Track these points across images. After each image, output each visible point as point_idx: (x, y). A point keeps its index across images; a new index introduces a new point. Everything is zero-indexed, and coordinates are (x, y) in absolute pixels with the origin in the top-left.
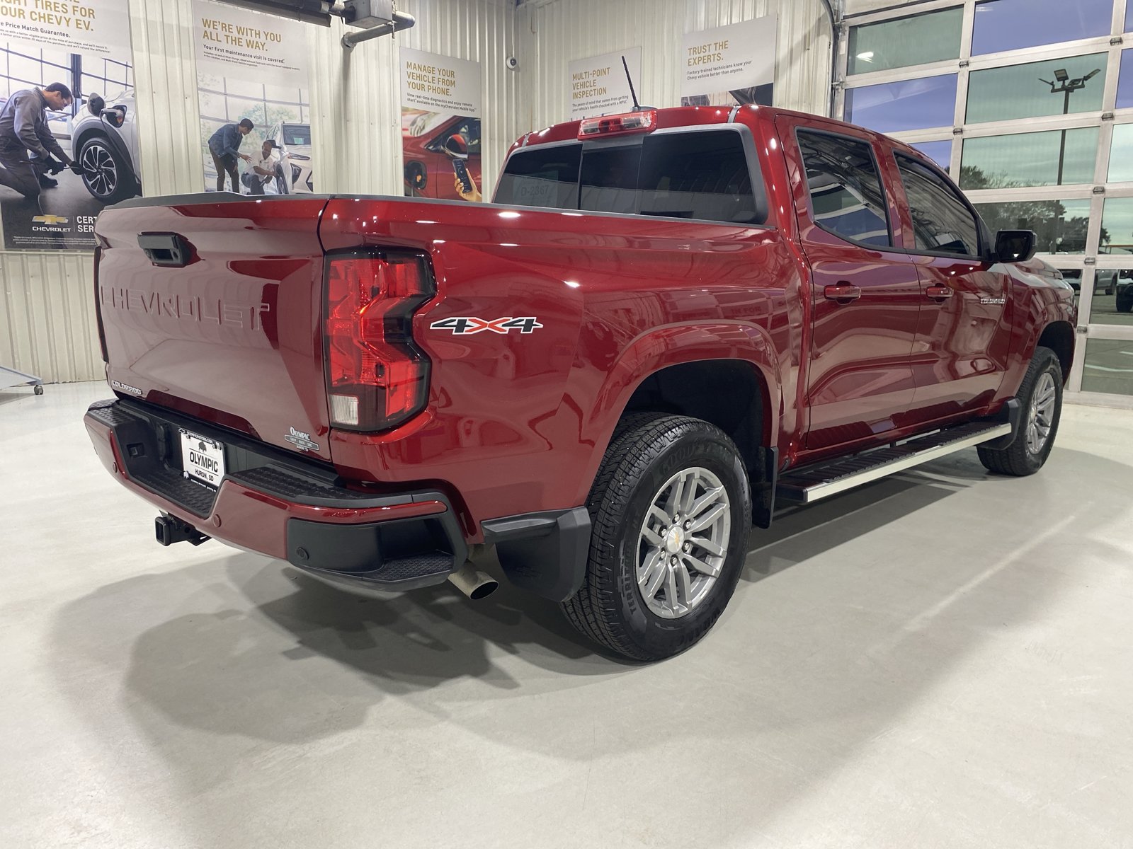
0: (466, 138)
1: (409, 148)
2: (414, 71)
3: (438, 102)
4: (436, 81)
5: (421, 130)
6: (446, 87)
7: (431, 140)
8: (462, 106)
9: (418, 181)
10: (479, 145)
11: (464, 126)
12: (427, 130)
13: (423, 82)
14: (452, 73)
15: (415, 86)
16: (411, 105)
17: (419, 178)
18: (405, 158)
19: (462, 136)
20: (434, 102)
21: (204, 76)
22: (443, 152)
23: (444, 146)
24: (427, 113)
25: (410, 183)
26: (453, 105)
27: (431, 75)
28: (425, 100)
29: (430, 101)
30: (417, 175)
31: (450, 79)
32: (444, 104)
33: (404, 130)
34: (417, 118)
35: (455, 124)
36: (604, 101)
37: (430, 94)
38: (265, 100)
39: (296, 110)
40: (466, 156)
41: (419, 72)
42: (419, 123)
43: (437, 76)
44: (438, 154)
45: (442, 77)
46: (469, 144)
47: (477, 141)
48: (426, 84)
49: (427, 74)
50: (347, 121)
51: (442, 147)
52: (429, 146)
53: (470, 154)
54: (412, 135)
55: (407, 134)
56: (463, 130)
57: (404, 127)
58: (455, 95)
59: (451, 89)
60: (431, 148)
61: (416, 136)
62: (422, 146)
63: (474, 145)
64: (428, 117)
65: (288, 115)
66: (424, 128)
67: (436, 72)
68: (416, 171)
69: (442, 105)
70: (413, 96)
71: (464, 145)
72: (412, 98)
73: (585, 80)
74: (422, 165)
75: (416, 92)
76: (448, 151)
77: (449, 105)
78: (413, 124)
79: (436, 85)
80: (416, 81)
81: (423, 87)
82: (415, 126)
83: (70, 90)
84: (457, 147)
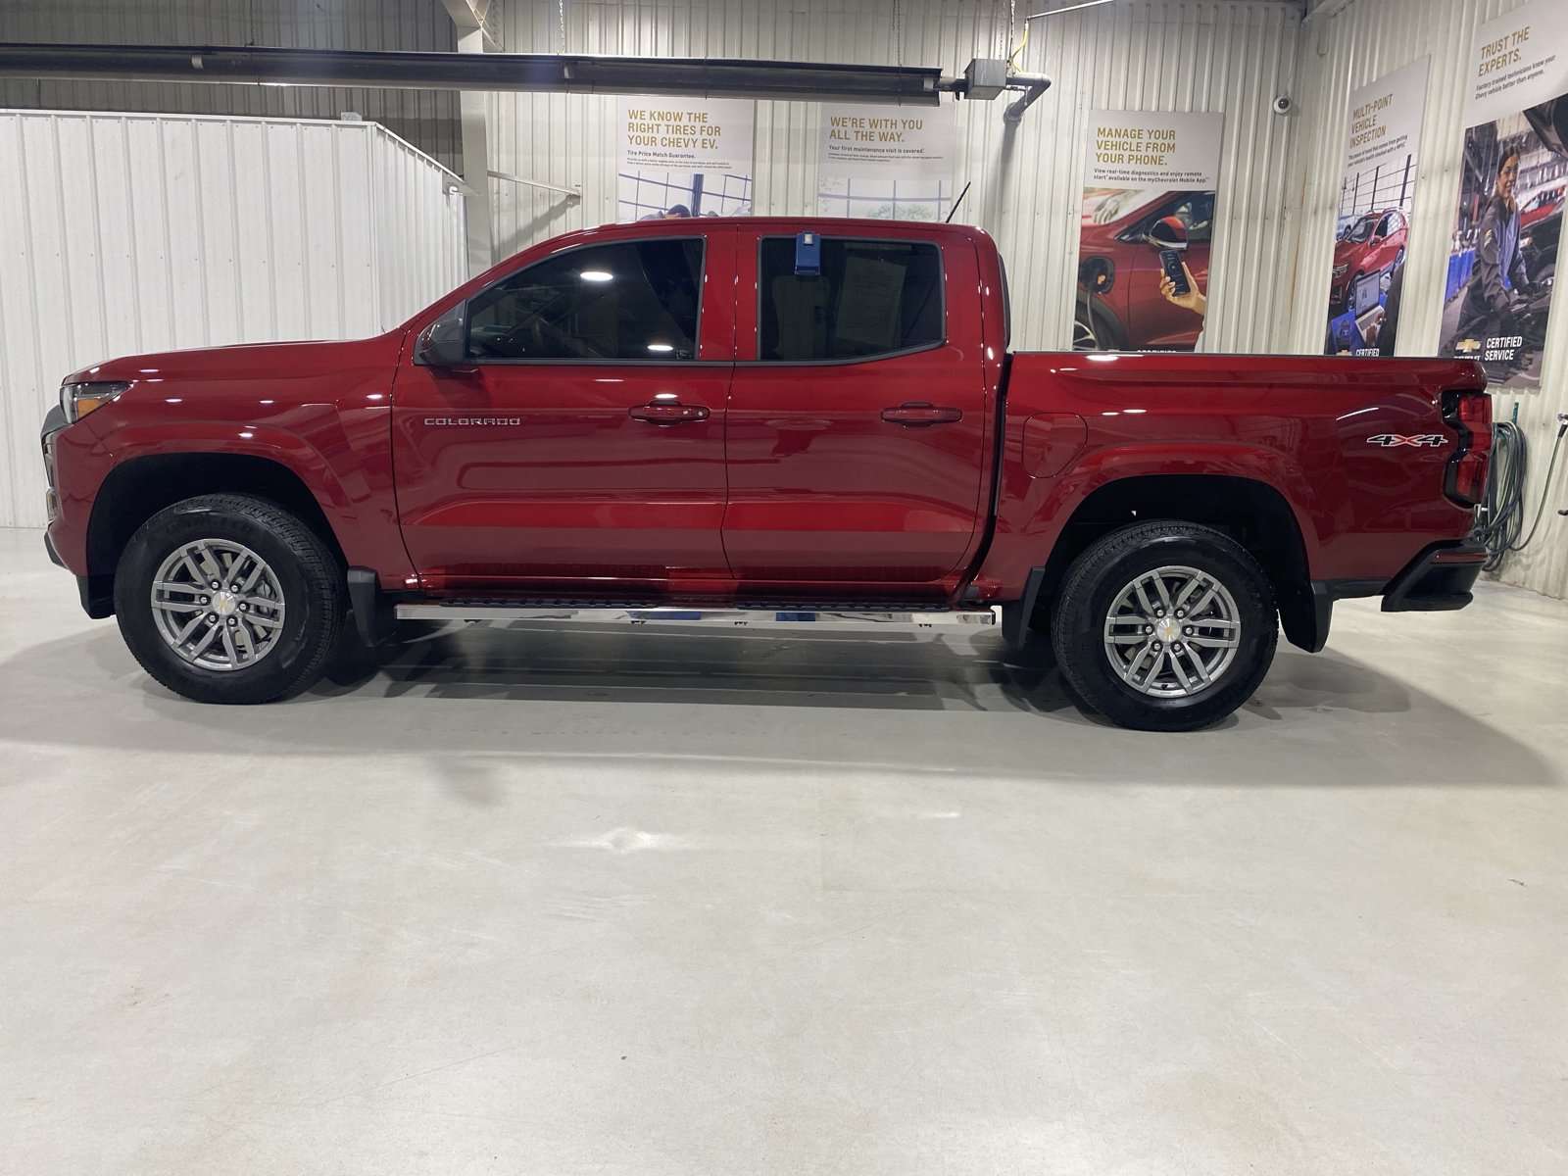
0: (1187, 220)
1: (1089, 240)
2: (1110, 138)
3: (1143, 176)
4: (1143, 148)
5: (1112, 216)
6: (1160, 154)
7: (1126, 227)
8: (1184, 177)
9: (1099, 282)
10: (1209, 230)
11: (1184, 204)
12: (1122, 214)
13: (1122, 152)
14: (1172, 134)
15: (1108, 158)
16: (1098, 184)
17: (1102, 279)
18: (1081, 254)
19: (1180, 218)
20: (1137, 176)
21: (826, 180)
22: (1145, 242)
23: (1147, 234)
24: (1121, 192)
25: (1086, 286)
26: (1170, 177)
27: (1135, 141)
28: (1122, 176)
29: (1130, 176)
30: (1100, 275)
31: (1166, 142)
32: (1153, 177)
33: (1083, 217)
34: (1107, 200)
35: (1169, 203)
36: (1381, 146)
37: (1133, 166)
38: (894, 199)
39: (933, 206)
40: (1184, 245)
41: (1115, 140)
42: (1110, 206)
43: (1145, 139)
44: (1135, 246)
45: (1153, 140)
46: (1191, 228)
47: (1205, 223)
48: (1126, 154)
49: (1129, 140)
50: (1002, 212)
51: (1144, 236)
52: (1123, 235)
53: (1190, 242)
54: (1097, 224)
55: (1089, 222)
56: (1183, 209)
57: (1085, 214)
58: (1173, 162)
59: (1168, 156)
60: (1124, 238)
61: (1102, 223)
62: (1111, 236)
63: (1200, 229)
64: (1125, 197)
65: (921, 213)
66: (1116, 212)
67: (1145, 135)
68: (1098, 270)
69: (1149, 179)
70: (1104, 171)
71: (1181, 229)
72: (1102, 174)
73: (1366, 117)
74: (1109, 263)
75: (1109, 166)
76: (1153, 241)
77: (1161, 177)
78: (1099, 208)
79: (1144, 153)
80: (1109, 152)
81: (1120, 158)
82: (1103, 210)
83: (690, 210)
84: (1170, 234)
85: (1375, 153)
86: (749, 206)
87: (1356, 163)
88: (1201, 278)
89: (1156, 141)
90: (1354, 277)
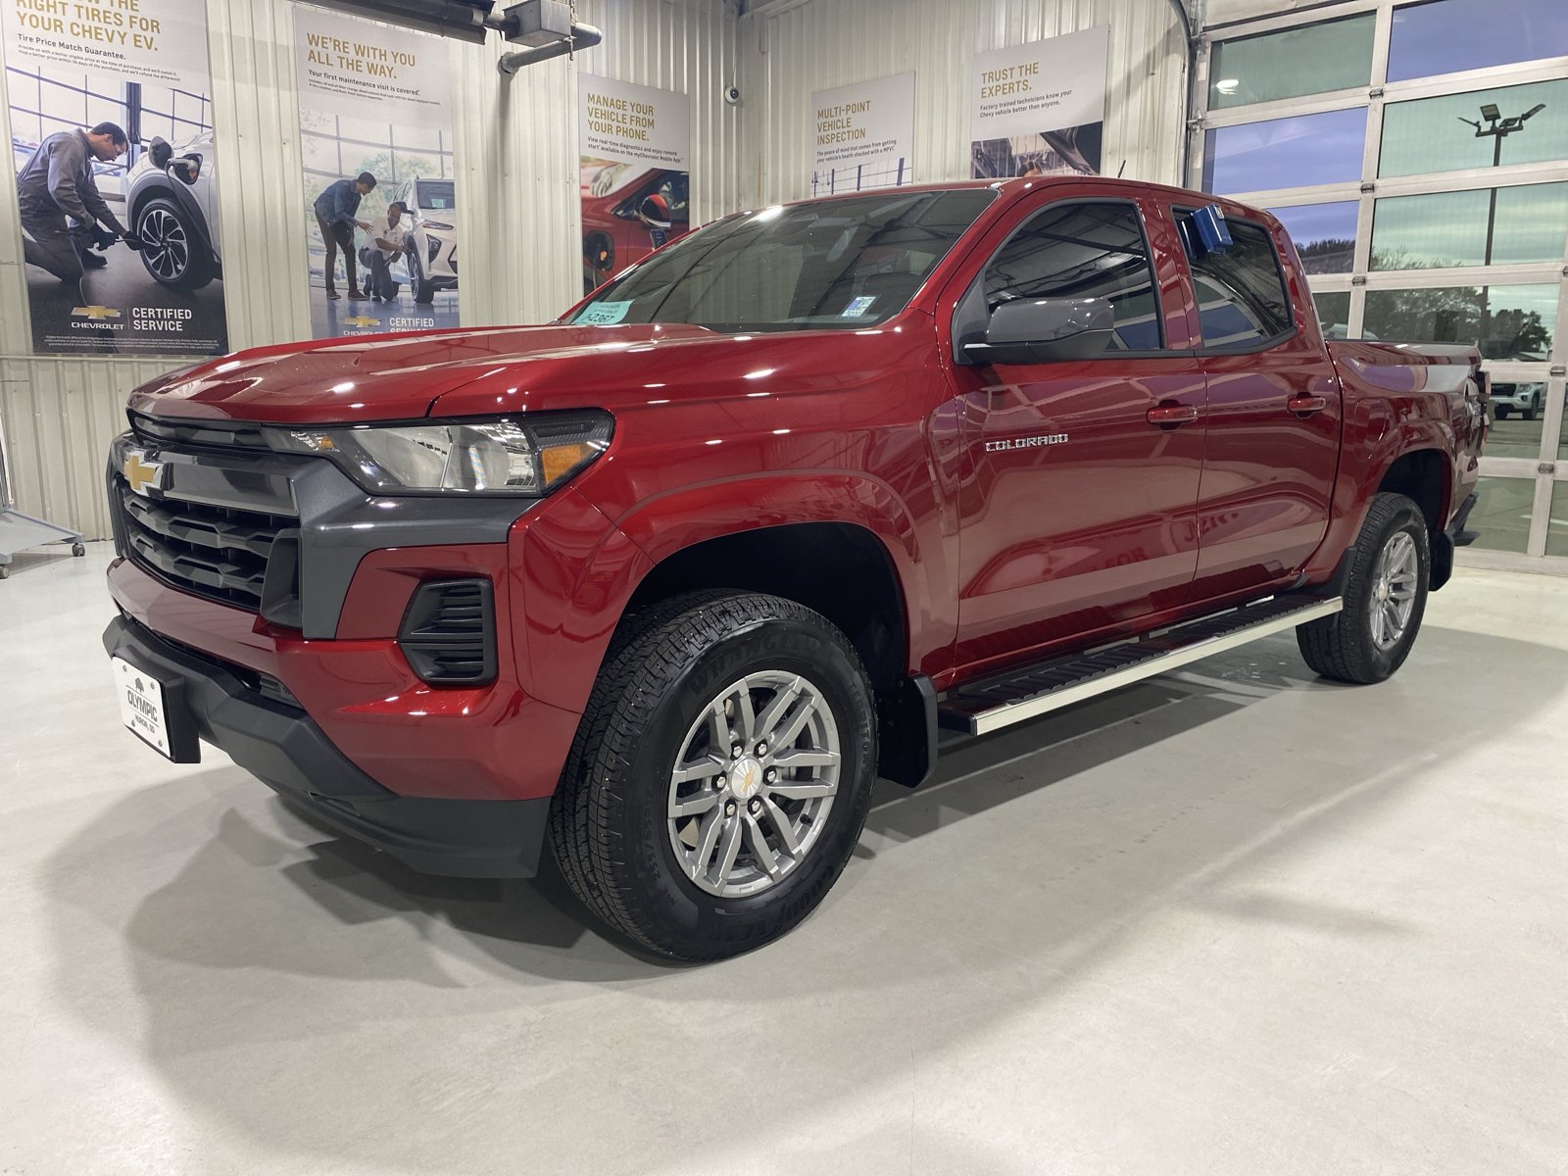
1: (589, 213)
2: (598, 106)
3: (630, 150)
4: (628, 120)
5: (607, 189)
6: (642, 129)
7: (619, 202)
8: (664, 155)
9: (602, 259)
10: (686, 210)
11: (665, 183)
12: (615, 188)
13: (610, 122)
14: (650, 110)
15: (599, 128)
16: (593, 154)
17: (604, 255)
18: (584, 227)
19: (663, 196)
20: (625, 150)
21: (309, 113)
24: (614, 164)
25: (591, 262)
26: (651, 154)
27: (621, 112)
28: (612, 147)
29: (619, 148)
30: (601, 251)
31: (647, 117)
32: (639, 152)
33: (583, 187)
34: (603, 170)
35: (653, 180)
36: (862, 147)
37: (620, 139)
38: (392, 147)
39: (435, 160)
41: (604, 108)
42: (605, 178)
43: (629, 113)
44: (628, 222)
45: (636, 114)
46: (673, 208)
47: (683, 203)
48: (614, 124)
49: (616, 111)
50: (505, 175)
52: (618, 211)
54: (595, 196)
55: (588, 193)
56: (665, 188)
57: (583, 184)
58: (654, 140)
59: (649, 131)
60: (619, 213)
61: (600, 196)
62: (608, 210)
63: (680, 210)
64: (617, 170)
65: (423, 168)
66: (610, 185)
67: (628, 107)
68: (599, 245)
69: (636, 154)
70: (596, 141)
71: (664, 208)
72: (595, 144)
73: (836, 119)
74: (608, 237)
75: (600, 136)
76: (643, 218)
77: (646, 153)
78: (596, 179)
79: (628, 126)
80: (600, 121)
81: (610, 129)
82: (599, 182)
83: (125, 132)
84: (655, 211)
85: (854, 152)
86: (211, 136)
89: (638, 115)
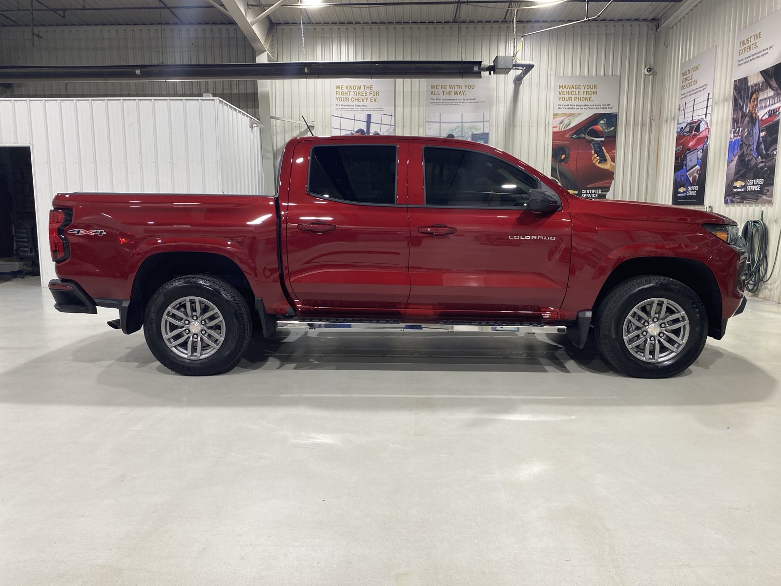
0: (604, 127)
1: (557, 138)
2: (565, 90)
3: (582, 107)
4: (581, 94)
5: (567, 126)
6: (589, 96)
7: (574, 131)
8: (602, 107)
9: (562, 158)
10: (615, 131)
11: (602, 119)
12: (572, 125)
13: (571, 96)
14: (595, 86)
15: (564, 99)
16: (560, 112)
17: (563, 156)
18: (553, 145)
19: (601, 126)
20: (579, 107)
21: (429, 114)
22: (584, 138)
23: (585, 134)
24: (573, 114)
25: (556, 160)
26: (595, 107)
27: (577, 91)
28: (571, 107)
29: (576, 107)
31: (593, 90)
32: (587, 107)
33: (553, 127)
34: (565, 118)
35: (595, 119)
36: (696, 89)
37: (577, 102)
38: (462, 122)
40: (603, 139)
41: (568, 90)
42: (566, 122)
43: (582, 89)
44: (579, 140)
46: (606, 131)
47: (613, 128)
48: (573, 97)
49: (574, 90)
50: (514, 126)
51: (583, 135)
52: (573, 135)
53: (606, 138)
54: (560, 130)
55: (556, 130)
56: (602, 122)
58: (596, 100)
59: (593, 97)
60: (574, 137)
61: (563, 130)
62: (567, 136)
63: (611, 131)
64: (574, 117)
65: (475, 128)
66: (569, 124)
67: (582, 87)
68: (561, 152)
69: (585, 108)
70: (563, 105)
71: (601, 132)
72: (561, 107)
73: (688, 76)
74: (567, 149)
75: (565, 103)
76: (588, 137)
77: (591, 107)
78: (561, 123)
79: (582, 96)
80: (565, 96)
81: (571, 99)
82: (563, 124)
83: (365, 131)
84: (596, 134)
85: (693, 92)
87: (684, 97)
88: (612, 155)
89: (587, 90)
90: (686, 151)
